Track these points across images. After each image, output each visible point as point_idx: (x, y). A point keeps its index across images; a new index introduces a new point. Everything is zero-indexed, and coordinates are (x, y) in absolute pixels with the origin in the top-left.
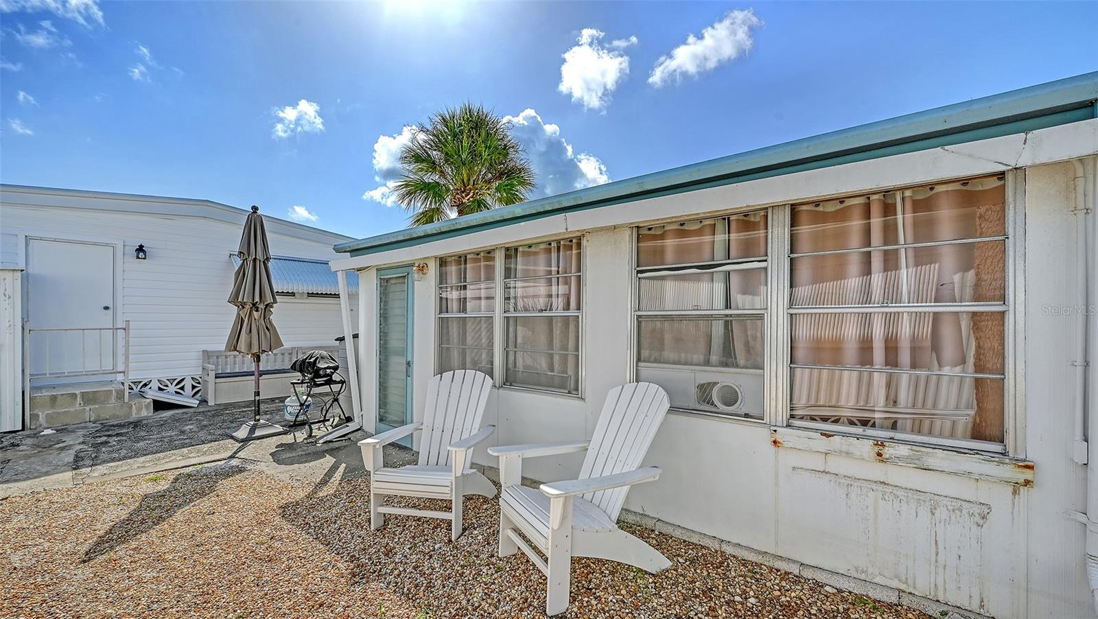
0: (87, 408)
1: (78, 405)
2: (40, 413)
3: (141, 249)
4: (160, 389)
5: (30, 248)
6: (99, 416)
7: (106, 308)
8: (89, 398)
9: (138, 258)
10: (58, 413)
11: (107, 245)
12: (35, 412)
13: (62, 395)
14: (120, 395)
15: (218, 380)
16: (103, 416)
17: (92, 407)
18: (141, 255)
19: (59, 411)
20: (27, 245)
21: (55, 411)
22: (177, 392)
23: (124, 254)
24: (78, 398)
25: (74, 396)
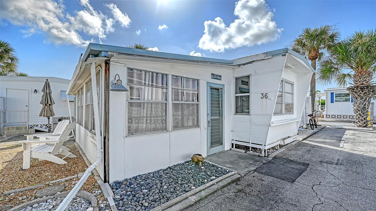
0: (17, 131)
1: (15, 130)
2: (5, 132)
3: (36, 90)
4: (41, 127)
5: (7, 91)
6: (20, 133)
7: (27, 106)
8: (17, 128)
9: (35, 93)
10: (10, 132)
11: (27, 90)
12: (4, 131)
13: (11, 127)
14: (26, 128)
15: (54, 125)
16: (21, 133)
17: (18, 131)
18: (36, 92)
19: (10, 131)
20: (6, 90)
21: (9, 131)
22: (45, 128)
23: (31, 92)
24: (15, 128)
25: (14, 128)
